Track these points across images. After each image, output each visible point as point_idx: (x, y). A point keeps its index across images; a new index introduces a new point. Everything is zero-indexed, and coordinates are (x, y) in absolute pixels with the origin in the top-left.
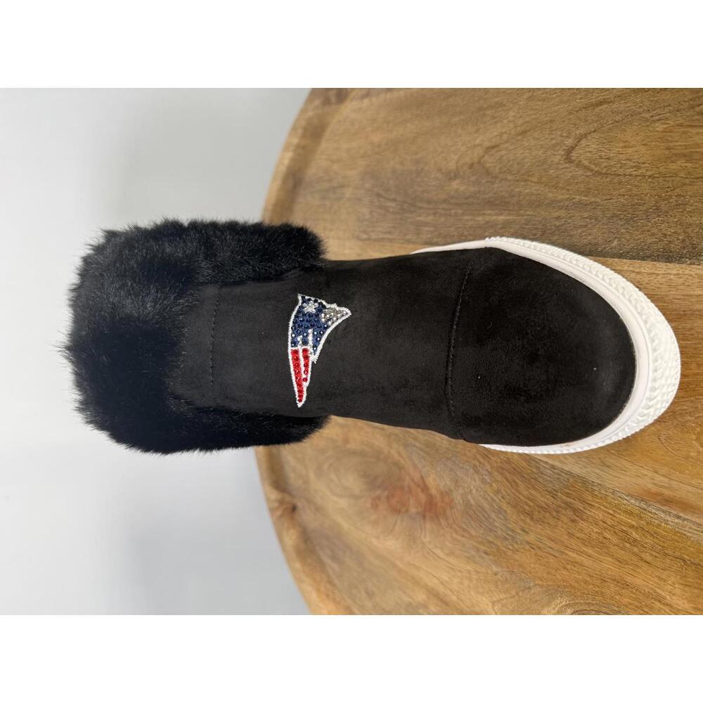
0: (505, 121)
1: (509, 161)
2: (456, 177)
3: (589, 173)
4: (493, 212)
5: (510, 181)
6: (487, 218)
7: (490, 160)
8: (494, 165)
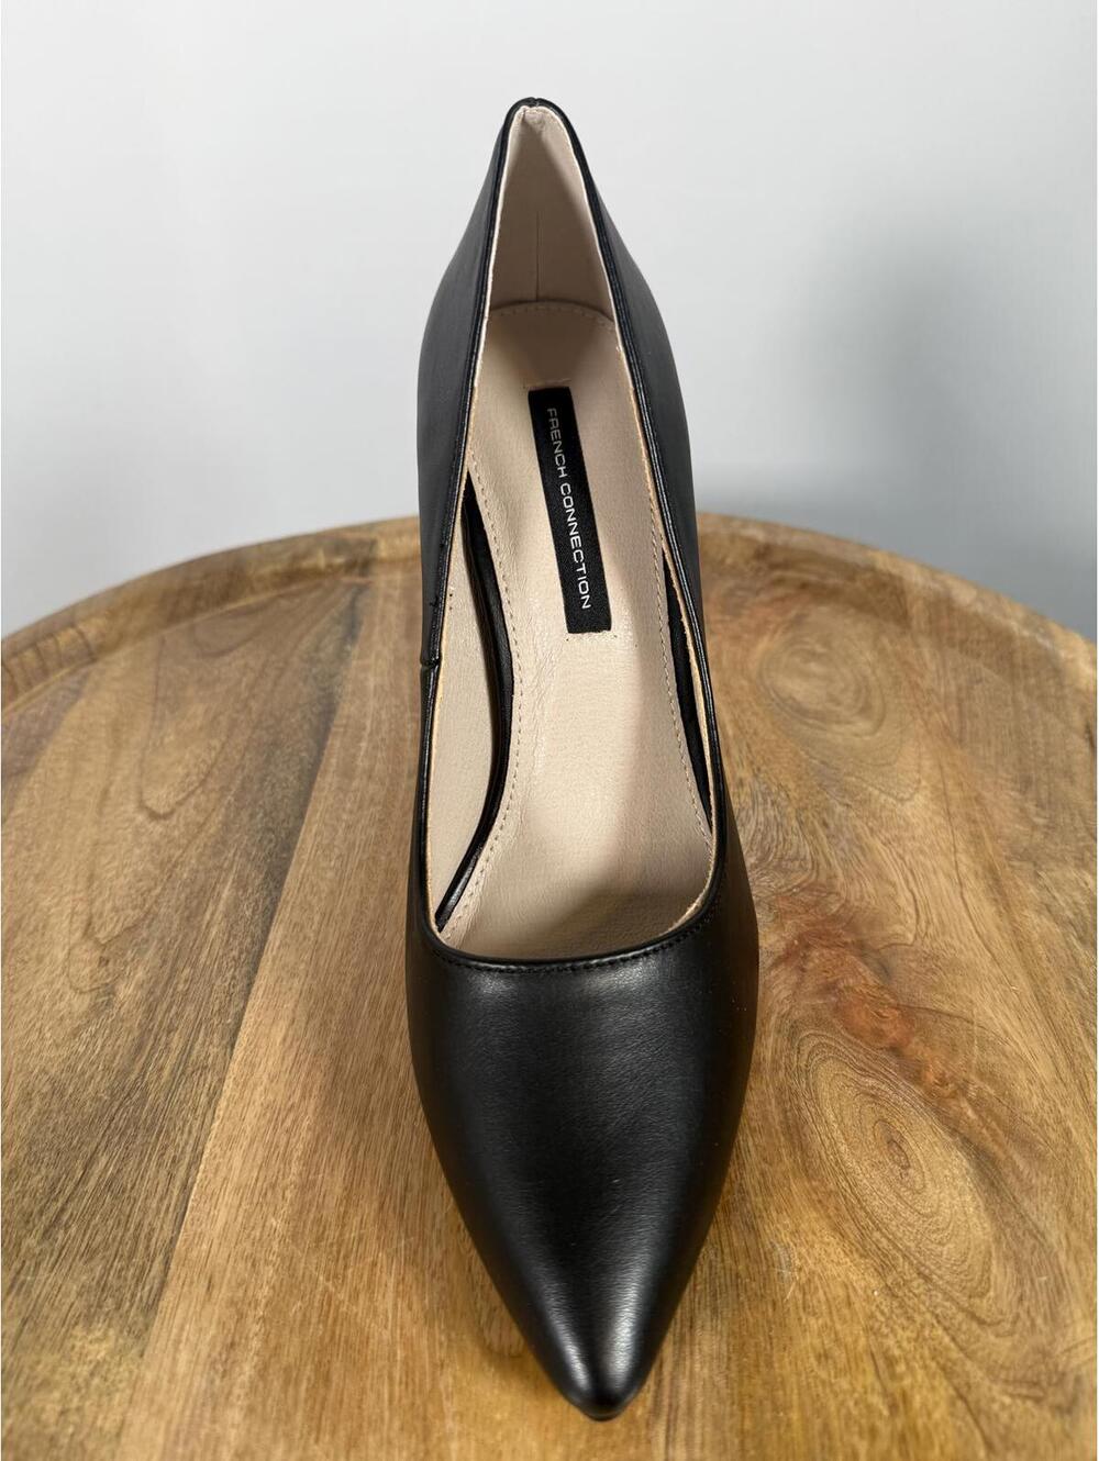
0: (52, 911)
1: (130, 895)
2: (111, 991)
3: (199, 791)
4: (211, 909)
5: (164, 889)
6: (219, 916)
7: (112, 926)
8: (122, 919)
